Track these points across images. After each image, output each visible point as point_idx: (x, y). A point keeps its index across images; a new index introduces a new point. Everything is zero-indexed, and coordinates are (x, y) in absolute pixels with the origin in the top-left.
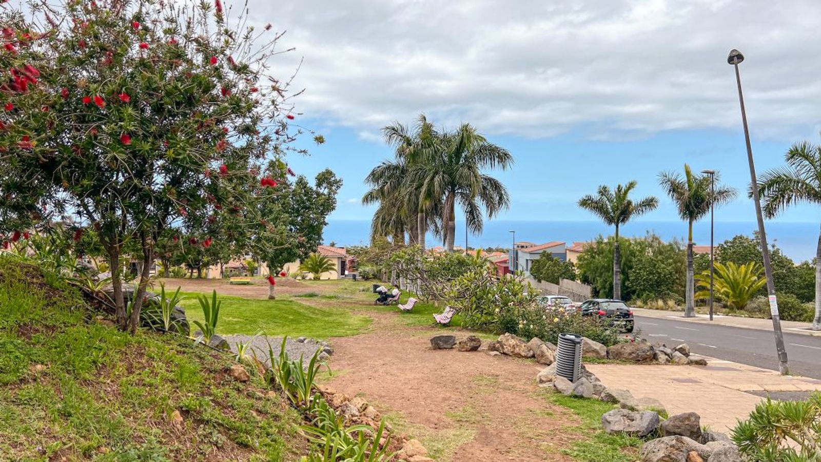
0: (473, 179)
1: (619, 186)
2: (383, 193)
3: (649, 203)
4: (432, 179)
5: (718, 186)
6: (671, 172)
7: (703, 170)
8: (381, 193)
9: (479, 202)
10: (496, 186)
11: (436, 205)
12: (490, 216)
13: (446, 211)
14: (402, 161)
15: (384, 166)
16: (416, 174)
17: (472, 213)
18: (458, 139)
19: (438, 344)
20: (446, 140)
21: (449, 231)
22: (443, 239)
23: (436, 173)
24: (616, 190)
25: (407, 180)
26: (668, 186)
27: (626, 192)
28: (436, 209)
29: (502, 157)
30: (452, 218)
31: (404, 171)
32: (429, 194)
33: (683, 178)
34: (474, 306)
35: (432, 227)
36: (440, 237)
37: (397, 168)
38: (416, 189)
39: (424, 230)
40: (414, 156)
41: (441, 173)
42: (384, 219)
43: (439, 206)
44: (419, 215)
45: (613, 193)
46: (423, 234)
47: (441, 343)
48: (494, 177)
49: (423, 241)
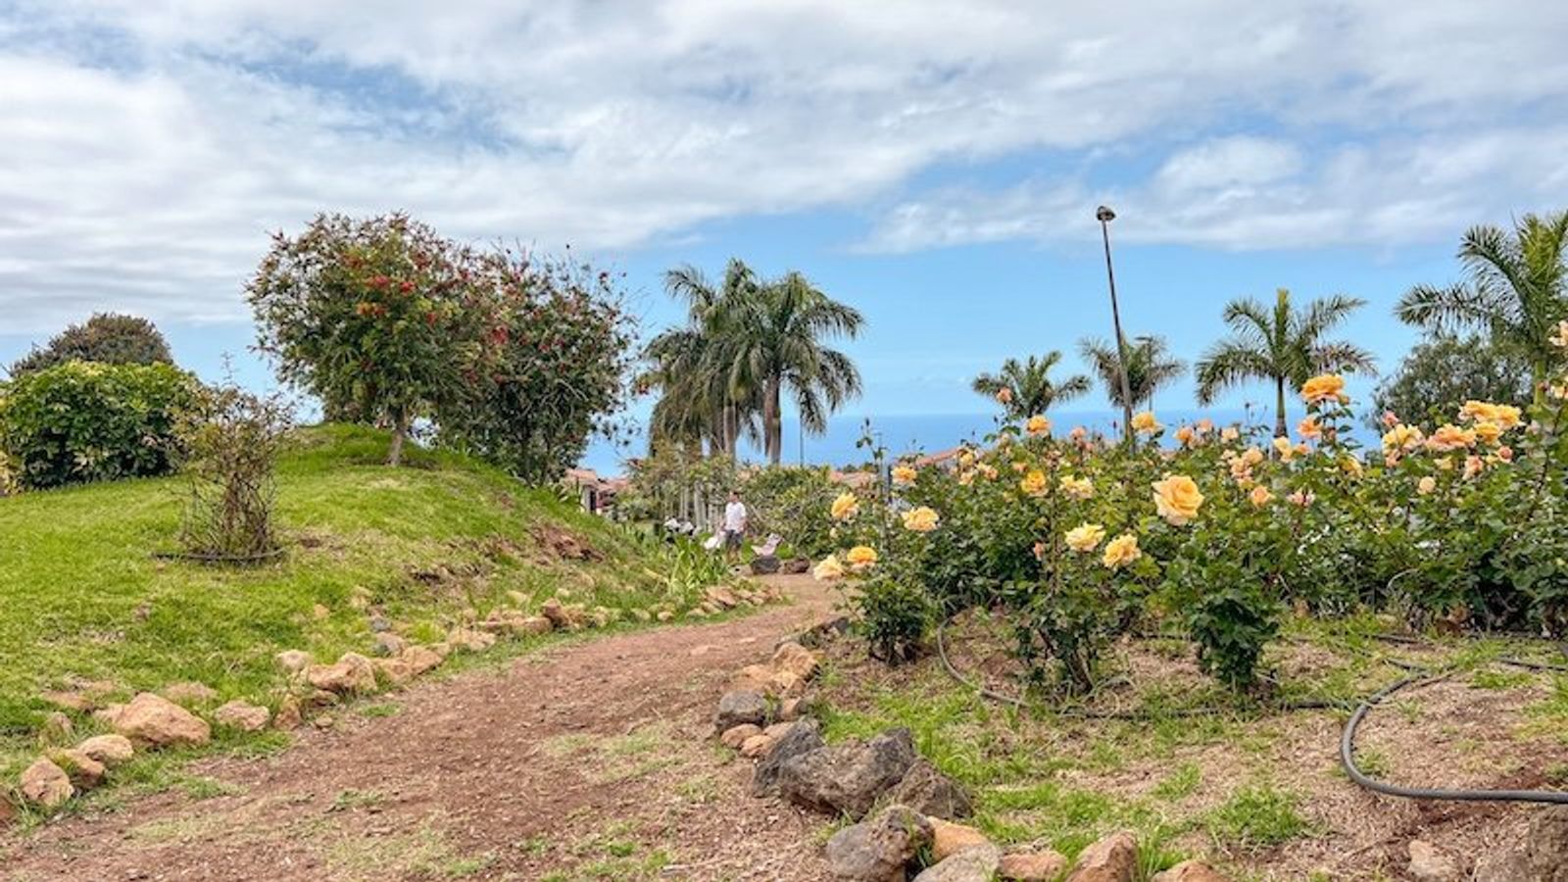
0: (806, 355)
1: (1032, 358)
2: (668, 377)
3: (1080, 385)
4: (746, 356)
5: (1160, 359)
6: (1096, 339)
7: (1138, 335)
8: (667, 377)
9: (815, 386)
10: (841, 363)
11: (754, 394)
12: (833, 408)
13: (768, 403)
14: (699, 327)
15: (669, 334)
16: (721, 348)
17: (808, 403)
18: (784, 295)
19: (758, 568)
20: (766, 296)
21: (774, 432)
22: (763, 444)
23: (752, 345)
24: (1028, 364)
25: (707, 357)
26: (1094, 358)
27: (1043, 370)
28: (754, 401)
29: (851, 320)
30: (776, 414)
31: (701, 343)
32: (744, 378)
33: (1113, 348)
34: (806, 527)
35: (746, 429)
36: (759, 445)
37: (689, 336)
38: (721, 371)
39: (734, 433)
40: (716, 322)
41: (759, 346)
42: (669, 418)
43: (758, 393)
44: (726, 409)
45: (1024, 370)
46: (732, 438)
47: (763, 567)
48: (839, 351)
49: (733, 450)
